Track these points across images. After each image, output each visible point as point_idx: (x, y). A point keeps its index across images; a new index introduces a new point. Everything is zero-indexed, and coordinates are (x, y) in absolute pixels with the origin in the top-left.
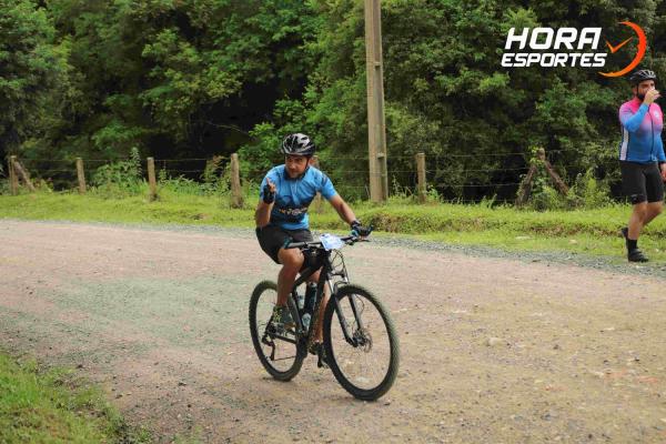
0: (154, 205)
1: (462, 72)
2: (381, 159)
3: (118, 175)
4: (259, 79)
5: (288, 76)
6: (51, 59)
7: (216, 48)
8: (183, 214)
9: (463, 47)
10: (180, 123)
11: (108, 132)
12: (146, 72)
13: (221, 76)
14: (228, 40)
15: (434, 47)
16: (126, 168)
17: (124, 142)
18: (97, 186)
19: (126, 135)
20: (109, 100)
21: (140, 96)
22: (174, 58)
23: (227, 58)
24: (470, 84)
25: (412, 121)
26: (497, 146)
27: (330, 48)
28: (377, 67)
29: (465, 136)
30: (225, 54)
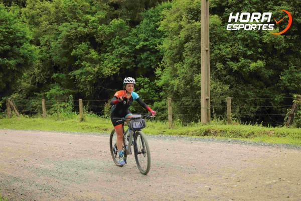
0: (82, 124)
1: (240, 60)
2: (207, 100)
3: (62, 109)
4: (128, 67)
5: (142, 66)
6: (31, 51)
7: (108, 52)
8: (98, 128)
9: (241, 47)
10: (88, 87)
11: (53, 91)
12: (73, 63)
13: (109, 65)
14: (114, 49)
15: (227, 47)
16: (66, 106)
17: (61, 96)
18: (52, 114)
19: (61, 93)
20: (55, 75)
21: (69, 74)
22: (86, 56)
23: (113, 57)
24: (245, 66)
25: (215, 84)
26: (258, 98)
27: (170, 49)
28: (207, 51)
29: (241, 93)
30: (112, 55)
